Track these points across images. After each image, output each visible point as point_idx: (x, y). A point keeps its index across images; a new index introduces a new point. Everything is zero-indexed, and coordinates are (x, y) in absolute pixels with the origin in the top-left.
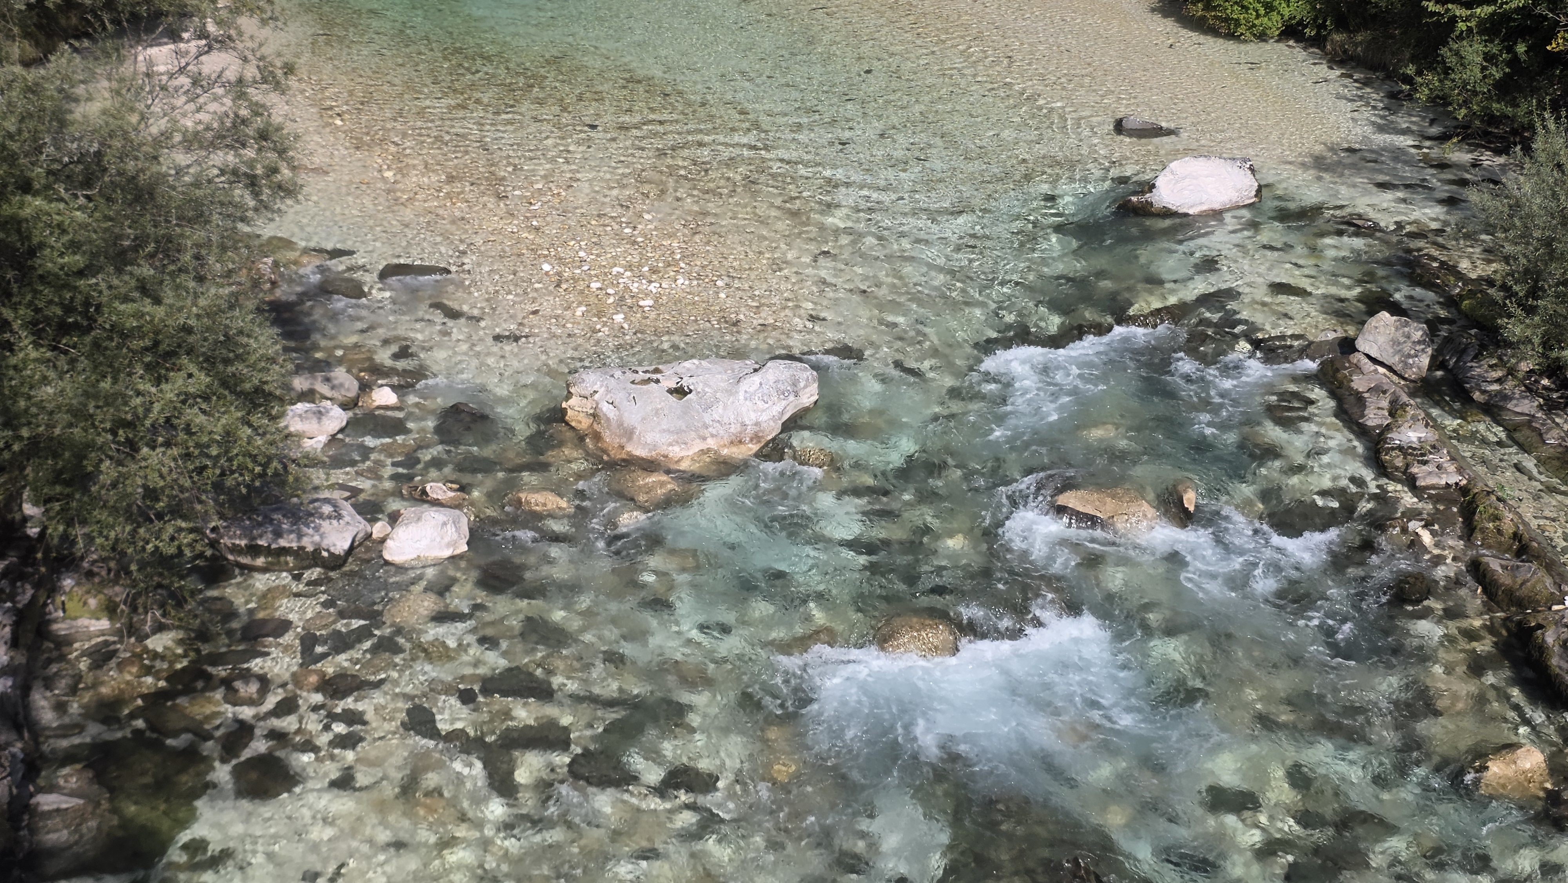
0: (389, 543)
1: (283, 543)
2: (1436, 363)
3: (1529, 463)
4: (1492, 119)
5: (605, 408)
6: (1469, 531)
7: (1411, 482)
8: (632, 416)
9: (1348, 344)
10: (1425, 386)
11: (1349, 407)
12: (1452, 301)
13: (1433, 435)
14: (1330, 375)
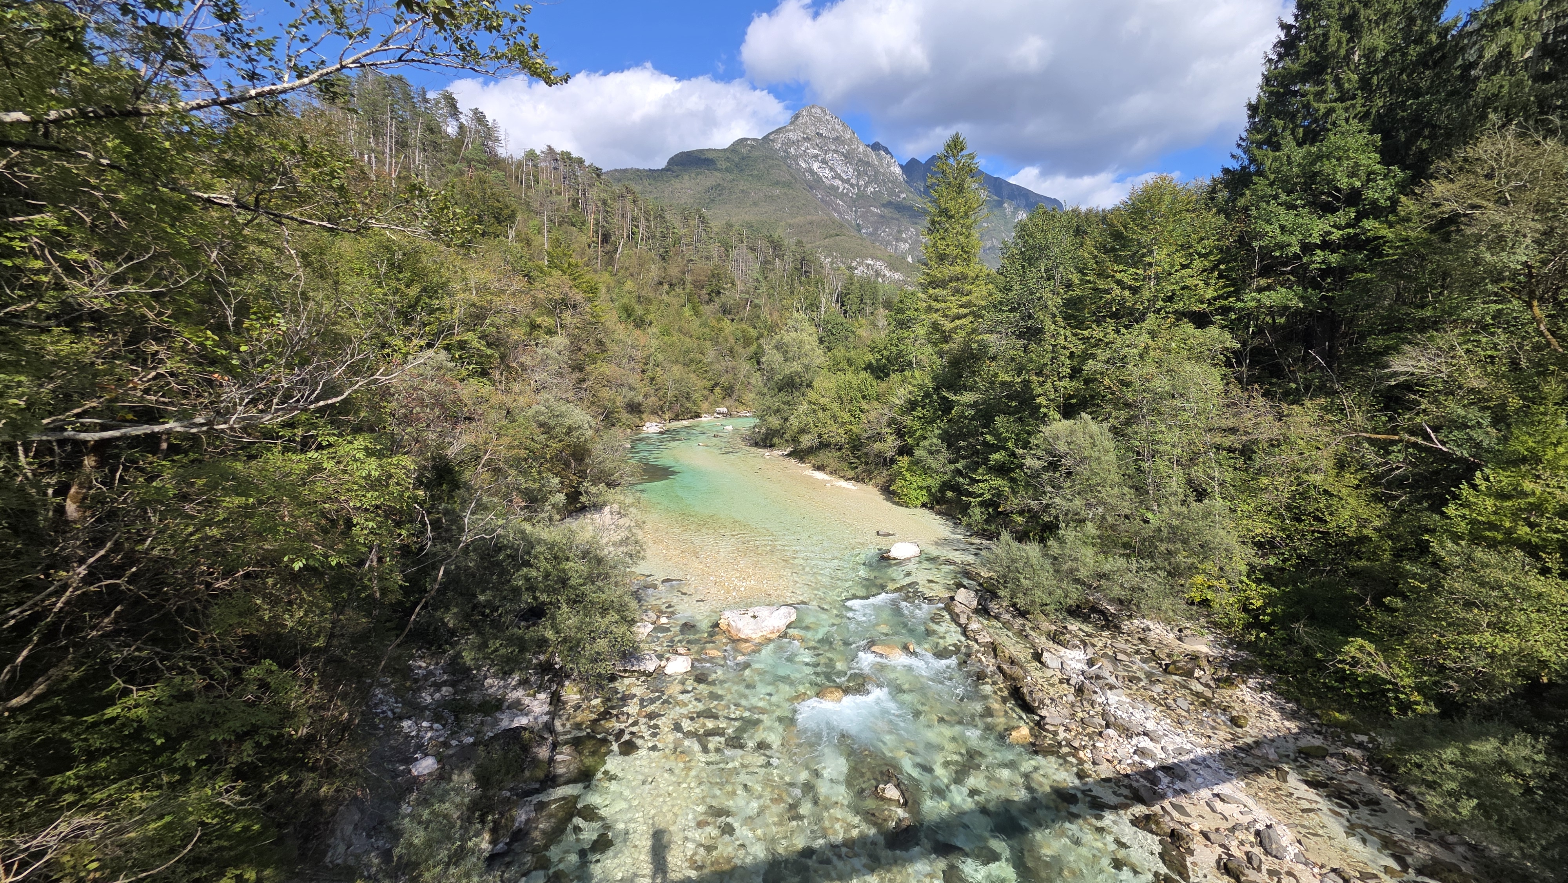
0: (666, 668)
1: (634, 669)
2: (979, 604)
3: (1010, 634)
4: (985, 530)
5: (732, 623)
6: (996, 656)
7: (976, 641)
8: (740, 625)
9: (952, 599)
10: (976, 611)
11: (955, 618)
12: (981, 585)
13: (981, 626)
14: (948, 608)
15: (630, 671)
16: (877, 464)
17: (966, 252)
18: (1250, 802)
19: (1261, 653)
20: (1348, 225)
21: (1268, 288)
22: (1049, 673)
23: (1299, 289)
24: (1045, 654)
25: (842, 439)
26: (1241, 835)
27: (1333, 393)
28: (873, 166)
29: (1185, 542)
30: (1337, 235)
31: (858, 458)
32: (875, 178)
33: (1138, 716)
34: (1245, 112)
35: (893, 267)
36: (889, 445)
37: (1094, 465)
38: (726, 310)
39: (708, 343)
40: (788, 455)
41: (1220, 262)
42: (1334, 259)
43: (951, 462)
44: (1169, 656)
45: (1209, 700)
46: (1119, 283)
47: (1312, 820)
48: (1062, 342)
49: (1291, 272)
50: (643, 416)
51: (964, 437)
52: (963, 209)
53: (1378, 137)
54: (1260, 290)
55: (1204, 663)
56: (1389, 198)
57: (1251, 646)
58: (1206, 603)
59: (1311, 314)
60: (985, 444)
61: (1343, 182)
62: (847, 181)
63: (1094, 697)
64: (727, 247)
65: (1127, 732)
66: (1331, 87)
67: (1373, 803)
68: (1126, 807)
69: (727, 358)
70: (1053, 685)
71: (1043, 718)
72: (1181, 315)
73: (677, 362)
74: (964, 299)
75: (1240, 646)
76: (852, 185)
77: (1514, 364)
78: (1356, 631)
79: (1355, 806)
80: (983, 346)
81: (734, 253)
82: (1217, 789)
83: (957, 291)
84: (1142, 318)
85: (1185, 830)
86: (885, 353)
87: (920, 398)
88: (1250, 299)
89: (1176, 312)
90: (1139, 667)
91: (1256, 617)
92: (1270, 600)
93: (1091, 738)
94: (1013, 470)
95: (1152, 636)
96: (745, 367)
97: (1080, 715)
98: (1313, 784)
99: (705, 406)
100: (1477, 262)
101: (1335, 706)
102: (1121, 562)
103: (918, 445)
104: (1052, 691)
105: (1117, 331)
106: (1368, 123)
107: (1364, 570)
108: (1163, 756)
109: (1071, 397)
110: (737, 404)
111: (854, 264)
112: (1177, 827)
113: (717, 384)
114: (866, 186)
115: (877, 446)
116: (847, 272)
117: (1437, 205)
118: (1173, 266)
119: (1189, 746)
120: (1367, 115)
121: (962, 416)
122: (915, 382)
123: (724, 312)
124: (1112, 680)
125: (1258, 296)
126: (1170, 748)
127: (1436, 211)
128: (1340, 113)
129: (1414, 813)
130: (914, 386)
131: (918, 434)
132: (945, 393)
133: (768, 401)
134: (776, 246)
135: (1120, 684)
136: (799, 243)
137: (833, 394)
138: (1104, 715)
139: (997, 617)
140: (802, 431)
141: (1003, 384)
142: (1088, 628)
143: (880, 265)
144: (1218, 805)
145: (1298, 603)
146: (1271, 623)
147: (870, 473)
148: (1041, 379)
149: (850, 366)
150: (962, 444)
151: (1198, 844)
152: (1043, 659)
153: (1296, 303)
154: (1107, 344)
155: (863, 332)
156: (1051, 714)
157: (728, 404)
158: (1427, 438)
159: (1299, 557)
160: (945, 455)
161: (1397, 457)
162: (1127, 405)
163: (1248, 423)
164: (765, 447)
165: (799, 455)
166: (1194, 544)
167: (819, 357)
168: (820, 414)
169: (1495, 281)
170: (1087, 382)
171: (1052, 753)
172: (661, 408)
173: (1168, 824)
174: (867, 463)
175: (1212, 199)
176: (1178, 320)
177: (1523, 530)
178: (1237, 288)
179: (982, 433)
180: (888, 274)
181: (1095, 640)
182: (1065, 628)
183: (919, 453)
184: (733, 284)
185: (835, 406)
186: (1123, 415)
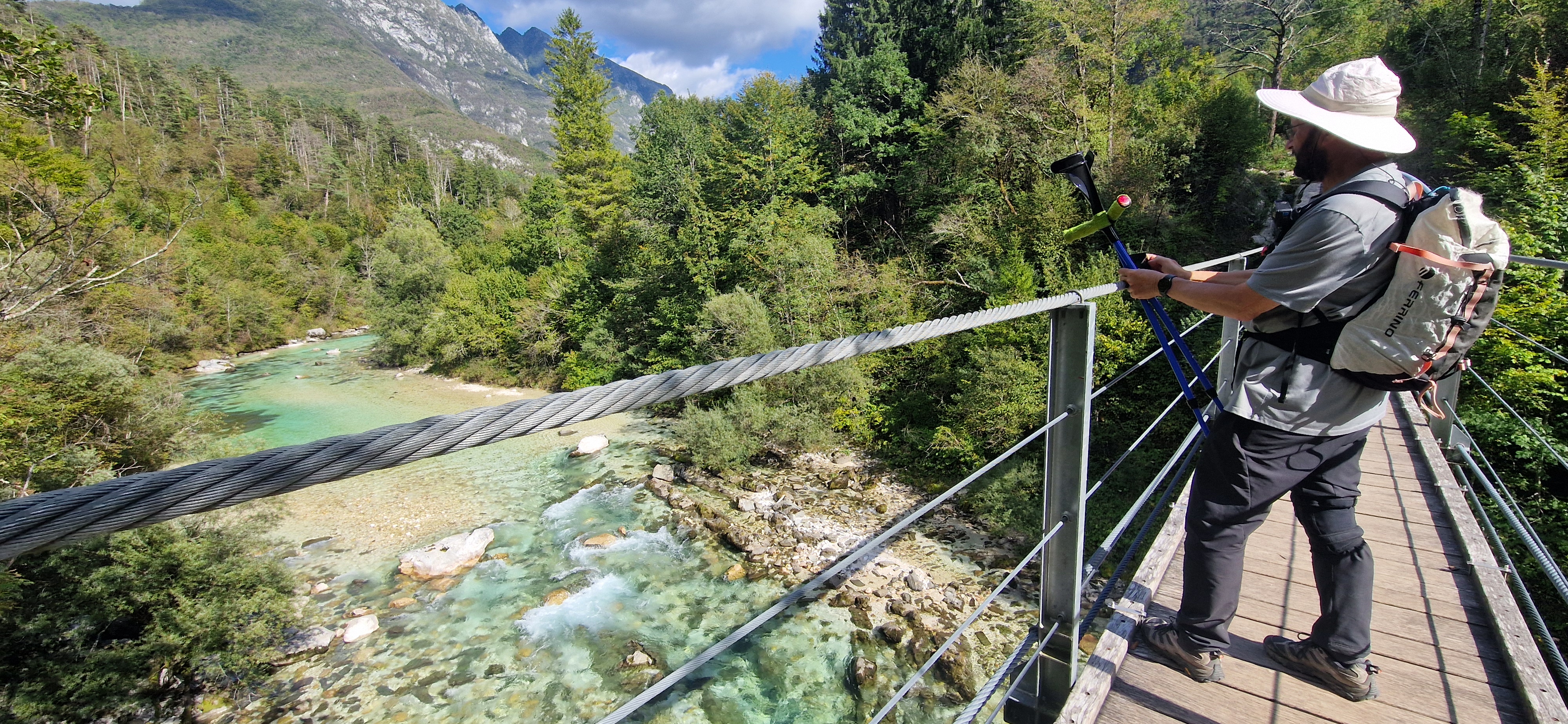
0: (346, 635)
1: (300, 650)
2: (676, 475)
3: (708, 494)
5: (417, 563)
6: (700, 515)
7: (681, 508)
8: (429, 562)
9: (650, 477)
10: (674, 482)
11: (657, 494)
12: (673, 458)
13: (681, 494)
14: (648, 487)
15: (294, 655)
16: (540, 365)
17: (600, 137)
18: (898, 561)
19: (886, 457)
20: (896, 124)
21: (852, 172)
22: (746, 516)
23: (872, 173)
24: (741, 501)
25: (494, 342)
26: (896, 585)
27: (903, 253)
28: (461, 32)
29: (828, 383)
30: (890, 130)
31: (517, 361)
32: (467, 46)
33: (818, 527)
34: (818, 22)
35: (507, 152)
36: (552, 342)
37: (753, 331)
38: (293, 205)
39: (278, 249)
40: (430, 371)
41: (818, 150)
42: (891, 149)
43: (620, 350)
44: (829, 476)
45: (860, 500)
46: (746, 167)
47: (933, 558)
48: (707, 223)
49: (866, 160)
50: (191, 353)
51: (629, 323)
52: (588, 91)
53: (905, 54)
54: (848, 174)
55: (853, 474)
56: (917, 103)
57: (880, 454)
58: (846, 429)
59: (882, 192)
60: (651, 326)
61: (890, 89)
62: (432, 48)
63: (784, 523)
64: (278, 123)
65: (813, 541)
66: (873, 12)
67: (962, 535)
68: (822, 596)
69: (310, 266)
70: (752, 524)
71: (749, 552)
72: (796, 196)
73: (232, 276)
74: (606, 185)
75: (873, 456)
76: (438, 53)
77: (996, 224)
78: (939, 423)
79: (953, 541)
80: (633, 231)
81: (289, 131)
82: (877, 560)
83: (596, 177)
84: (768, 199)
85: (864, 596)
86: (526, 246)
87: (577, 290)
88: (842, 182)
89: (792, 194)
90: (812, 490)
91: (879, 431)
92: (886, 415)
93: (789, 555)
94: (681, 348)
95: (815, 465)
96: (340, 277)
97: (777, 540)
98: (929, 536)
99: (290, 328)
100: (971, 153)
101: (933, 479)
102: (787, 409)
103: (583, 338)
104: (752, 529)
105: (751, 212)
106: (899, 42)
107: (937, 379)
108: (840, 549)
109: (721, 274)
110: (337, 321)
111: (459, 147)
112: (858, 595)
113: (301, 300)
114: (458, 54)
115: (538, 346)
116: (455, 157)
117: (945, 111)
118: (785, 153)
119: (854, 537)
120: (897, 35)
121: (625, 303)
122: (567, 274)
123: (292, 208)
124: (794, 506)
125: (847, 179)
126: (843, 543)
127: (945, 115)
128: (880, 34)
129: (983, 533)
130: (569, 277)
131: (581, 327)
132: (604, 281)
133: (388, 312)
134: (351, 122)
135: (799, 507)
136: (382, 120)
137: (474, 295)
138: (794, 534)
139: (693, 483)
140: (442, 342)
141: (658, 268)
142: (768, 471)
143: (490, 148)
144: (880, 571)
145: (903, 413)
146: (889, 433)
147: (535, 375)
148: (695, 259)
149: (485, 263)
150: (629, 330)
151: (873, 602)
152: (740, 506)
153: (872, 184)
154: (745, 223)
155: (493, 225)
156: (755, 547)
157: (325, 324)
158: (959, 280)
159: (899, 380)
160: (613, 344)
161: (945, 296)
162: (769, 277)
163: (856, 281)
164: (394, 367)
165: (443, 368)
166: (833, 383)
167: (446, 256)
168: (463, 320)
169: (981, 167)
170: (733, 258)
171: (763, 577)
172: (220, 339)
173: (852, 596)
174: (528, 366)
175: (805, 96)
176: (795, 200)
177: (1012, 334)
178: (832, 172)
179: (646, 318)
180: (503, 158)
181: (775, 480)
182: (751, 476)
183: (586, 345)
184: (297, 170)
185: (479, 309)
186: (767, 285)
